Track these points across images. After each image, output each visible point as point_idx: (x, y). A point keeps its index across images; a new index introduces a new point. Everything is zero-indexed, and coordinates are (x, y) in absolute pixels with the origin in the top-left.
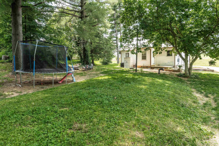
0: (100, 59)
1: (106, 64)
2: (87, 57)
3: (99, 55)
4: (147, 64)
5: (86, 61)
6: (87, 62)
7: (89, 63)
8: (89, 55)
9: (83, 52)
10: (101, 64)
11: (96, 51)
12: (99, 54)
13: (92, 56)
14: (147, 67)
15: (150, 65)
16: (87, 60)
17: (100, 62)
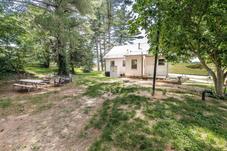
0: (81, 67)
1: (87, 72)
2: (64, 65)
3: (80, 63)
4: (137, 74)
5: (63, 70)
6: (65, 71)
7: (66, 73)
8: (67, 62)
9: (59, 58)
10: (82, 72)
11: (76, 58)
12: (80, 61)
13: (72, 64)
14: (137, 78)
15: (141, 76)
16: (65, 69)
17: (81, 70)
